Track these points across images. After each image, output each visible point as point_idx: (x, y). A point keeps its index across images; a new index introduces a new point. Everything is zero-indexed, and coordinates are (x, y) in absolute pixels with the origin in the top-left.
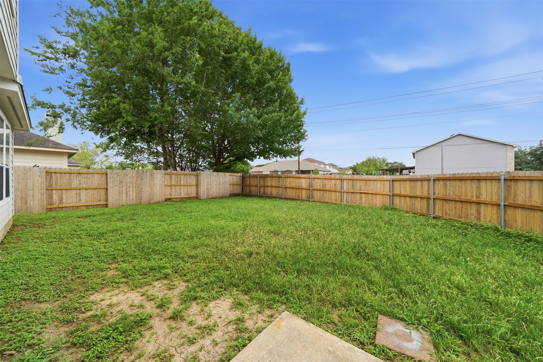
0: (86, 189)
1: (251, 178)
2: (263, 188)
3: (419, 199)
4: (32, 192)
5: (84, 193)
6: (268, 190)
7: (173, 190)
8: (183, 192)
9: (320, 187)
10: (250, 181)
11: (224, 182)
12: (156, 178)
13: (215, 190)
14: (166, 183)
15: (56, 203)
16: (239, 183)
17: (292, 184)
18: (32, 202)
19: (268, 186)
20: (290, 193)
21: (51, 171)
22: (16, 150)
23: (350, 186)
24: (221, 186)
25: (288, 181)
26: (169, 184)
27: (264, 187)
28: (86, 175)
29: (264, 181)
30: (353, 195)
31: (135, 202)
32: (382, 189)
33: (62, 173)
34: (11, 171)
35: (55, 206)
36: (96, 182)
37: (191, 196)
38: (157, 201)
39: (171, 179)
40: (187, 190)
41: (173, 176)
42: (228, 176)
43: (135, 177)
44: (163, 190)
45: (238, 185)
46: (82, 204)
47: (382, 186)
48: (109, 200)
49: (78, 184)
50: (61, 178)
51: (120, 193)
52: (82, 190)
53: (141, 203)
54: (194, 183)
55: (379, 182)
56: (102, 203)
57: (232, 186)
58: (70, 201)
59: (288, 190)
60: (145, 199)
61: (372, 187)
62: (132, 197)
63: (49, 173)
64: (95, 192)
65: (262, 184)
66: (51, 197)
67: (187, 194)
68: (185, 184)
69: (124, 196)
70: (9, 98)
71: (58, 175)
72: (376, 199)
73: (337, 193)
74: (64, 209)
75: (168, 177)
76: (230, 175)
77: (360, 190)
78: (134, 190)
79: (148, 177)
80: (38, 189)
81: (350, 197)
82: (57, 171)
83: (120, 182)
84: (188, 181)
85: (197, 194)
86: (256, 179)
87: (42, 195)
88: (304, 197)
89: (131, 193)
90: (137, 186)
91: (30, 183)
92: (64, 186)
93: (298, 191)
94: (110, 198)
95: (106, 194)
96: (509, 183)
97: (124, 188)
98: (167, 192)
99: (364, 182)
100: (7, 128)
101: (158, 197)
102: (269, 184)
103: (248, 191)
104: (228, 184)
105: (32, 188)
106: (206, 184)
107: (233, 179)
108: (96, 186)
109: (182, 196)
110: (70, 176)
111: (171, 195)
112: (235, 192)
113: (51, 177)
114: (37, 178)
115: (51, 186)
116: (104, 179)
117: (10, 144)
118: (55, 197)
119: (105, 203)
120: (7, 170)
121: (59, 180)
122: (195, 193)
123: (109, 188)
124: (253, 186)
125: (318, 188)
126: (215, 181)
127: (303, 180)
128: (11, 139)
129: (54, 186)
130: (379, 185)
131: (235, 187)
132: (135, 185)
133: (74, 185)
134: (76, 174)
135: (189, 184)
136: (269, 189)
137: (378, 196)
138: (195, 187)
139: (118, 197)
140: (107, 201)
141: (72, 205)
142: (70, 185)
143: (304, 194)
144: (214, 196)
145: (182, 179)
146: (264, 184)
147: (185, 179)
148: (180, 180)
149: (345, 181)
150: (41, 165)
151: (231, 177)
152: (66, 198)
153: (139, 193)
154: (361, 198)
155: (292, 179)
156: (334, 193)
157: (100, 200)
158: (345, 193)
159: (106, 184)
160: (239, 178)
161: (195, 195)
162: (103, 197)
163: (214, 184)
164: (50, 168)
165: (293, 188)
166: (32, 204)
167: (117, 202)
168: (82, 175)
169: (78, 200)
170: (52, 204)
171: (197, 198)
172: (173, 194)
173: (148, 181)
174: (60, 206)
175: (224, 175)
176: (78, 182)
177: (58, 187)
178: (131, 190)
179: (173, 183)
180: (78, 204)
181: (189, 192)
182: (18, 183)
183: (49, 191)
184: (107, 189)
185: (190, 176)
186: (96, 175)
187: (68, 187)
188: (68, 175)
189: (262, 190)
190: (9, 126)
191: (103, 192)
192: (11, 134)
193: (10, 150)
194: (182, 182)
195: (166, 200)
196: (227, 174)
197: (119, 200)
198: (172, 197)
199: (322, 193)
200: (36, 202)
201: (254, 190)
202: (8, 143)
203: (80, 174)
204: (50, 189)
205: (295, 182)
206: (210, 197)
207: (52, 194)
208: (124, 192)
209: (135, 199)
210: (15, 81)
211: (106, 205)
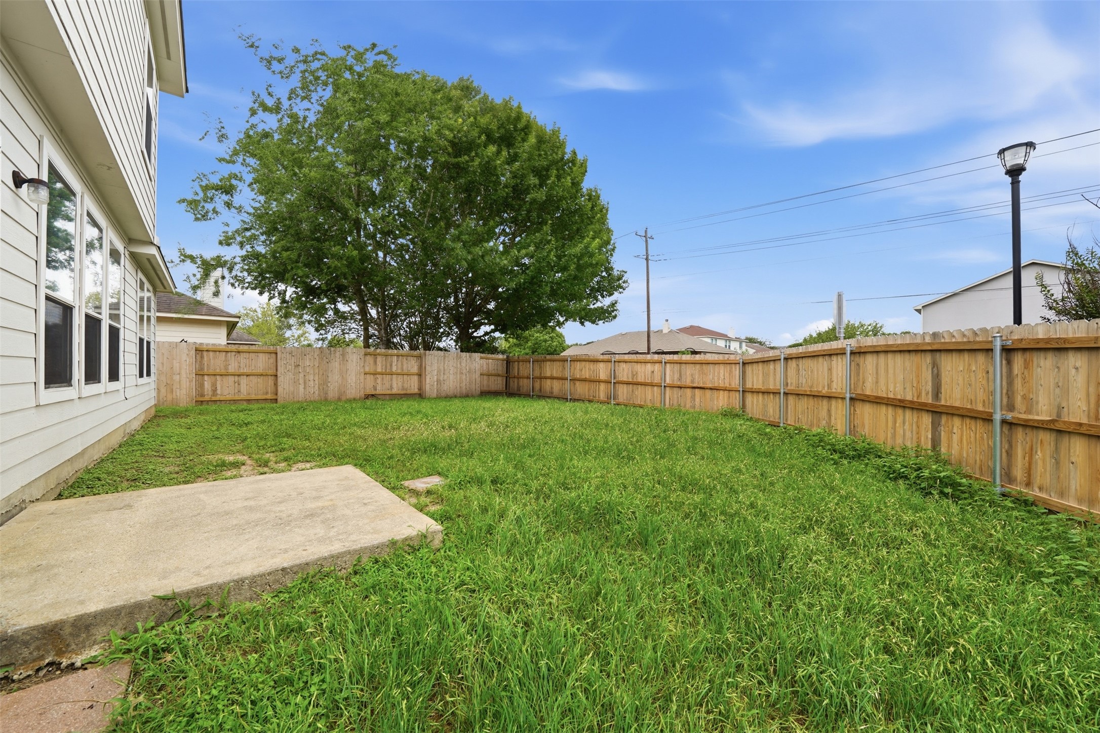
0: (247, 376)
1: (521, 363)
2: (538, 381)
3: (771, 396)
4: (178, 376)
5: (245, 381)
6: (548, 384)
7: (379, 381)
8: (396, 385)
9: (628, 378)
10: (518, 369)
11: (470, 369)
12: (350, 361)
13: (451, 383)
14: (367, 369)
15: (208, 394)
16: (500, 373)
17: (583, 372)
18: (178, 390)
19: (546, 378)
20: (581, 389)
21: (201, 348)
22: (160, 320)
23: (676, 376)
24: (464, 377)
25: (578, 367)
26: (372, 371)
27: (541, 378)
28: (247, 354)
29: (541, 367)
30: (680, 392)
31: (316, 397)
32: (727, 381)
33: (216, 351)
34: (152, 346)
35: (207, 398)
36: (261, 366)
37: (409, 392)
38: (352, 397)
39: (375, 362)
40: (403, 383)
41: (379, 359)
42: (477, 359)
43: (317, 358)
44: (362, 381)
45: (499, 375)
46: (242, 397)
47: (727, 375)
48: (279, 394)
49: (236, 367)
50: (214, 358)
51: (296, 382)
52: (242, 377)
53: (326, 400)
54: (415, 370)
55: (722, 366)
56: (269, 396)
57: (485, 377)
58: (226, 392)
59: (578, 383)
60: (332, 393)
61: (711, 377)
62: (313, 389)
63: (199, 351)
64: (260, 380)
65: (537, 374)
66: (202, 385)
67: (403, 388)
68: (399, 371)
69: (301, 387)
70: (149, 260)
71: (211, 354)
72: (718, 398)
73: (655, 388)
74: (218, 402)
75: (370, 359)
76: (481, 358)
77: (692, 382)
78: (317, 378)
79: (338, 360)
80: (186, 373)
81: (675, 396)
82: (210, 347)
83: (295, 366)
84: (405, 367)
85: (420, 389)
86: (528, 363)
87: (191, 381)
88: (602, 396)
89: (312, 383)
90: (321, 373)
91: (176, 365)
92: (218, 371)
93: (593, 385)
94: (280, 390)
95: (276, 384)
96: (857, 358)
97: (301, 375)
98: (369, 385)
99: (698, 366)
100: (148, 290)
101: (353, 391)
102: (548, 374)
103: (516, 388)
104: (478, 374)
105: (178, 372)
106: (435, 373)
107: (488, 364)
108: (260, 371)
109: (395, 391)
110: (226, 356)
111: (376, 390)
112: (493, 387)
113: (202, 357)
114: (184, 357)
115: (202, 369)
116: (272, 360)
117: (152, 310)
118: (207, 385)
119: (274, 397)
120: (148, 343)
121: (212, 361)
122: (416, 386)
123: (279, 375)
124: (523, 378)
125: (625, 379)
126: (452, 368)
127: (601, 365)
128: (153, 305)
129: (206, 370)
130: (722, 371)
131: (492, 378)
132: (317, 371)
133: (231, 370)
134: (234, 353)
135: (405, 371)
136: (549, 381)
137: (721, 392)
138: (416, 378)
139: (292, 389)
140: (277, 394)
141: (229, 397)
142: (226, 367)
143: (602, 391)
144: (450, 393)
145: (394, 364)
146: (541, 373)
147: (400, 364)
148: (391, 365)
149: (668, 365)
150: (190, 340)
151: (484, 362)
152: (222, 387)
153: (324, 383)
154: (693, 397)
155: (584, 363)
156: (650, 388)
157: (267, 393)
158: (667, 389)
159: (275, 368)
160: (500, 363)
161: (416, 391)
162: (270, 388)
163: (451, 372)
164: (201, 344)
165: (585, 380)
166: (178, 394)
167: (291, 397)
168: (242, 354)
169: (236, 391)
170: (203, 395)
171: (420, 395)
172: (379, 388)
173: (337, 364)
174: (214, 398)
175: (470, 357)
176: (236, 364)
177: (211, 372)
178: (311, 377)
179: (379, 370)
180: (237, 398)
181: (405, 385)
182: (163, 364)
183: (200, 377)
184: (276, 376)
185: (409, 358)
186: (261, 355)
187: (223, 371)
188: (224, 353)
189: (537, 385)
190: (151, 288)
191: (271, 381)
192: (153, 298)
193: (152, 319)
194: (394, 369)
195: (367, 397)
196: (477, 356)
197: (293, 393)
198: (378, 392)
199: (631, 390)
200: (184, 392)
201: (525, 384)
202: (149, 310)
203: (239, 352)
204: (200, 374)
205: (590, 369)
206: (443, 394)
207: (203, 380)
208: (301, 381)
209: (317, 392)
210: (152, 243)
211: (276, 400)
